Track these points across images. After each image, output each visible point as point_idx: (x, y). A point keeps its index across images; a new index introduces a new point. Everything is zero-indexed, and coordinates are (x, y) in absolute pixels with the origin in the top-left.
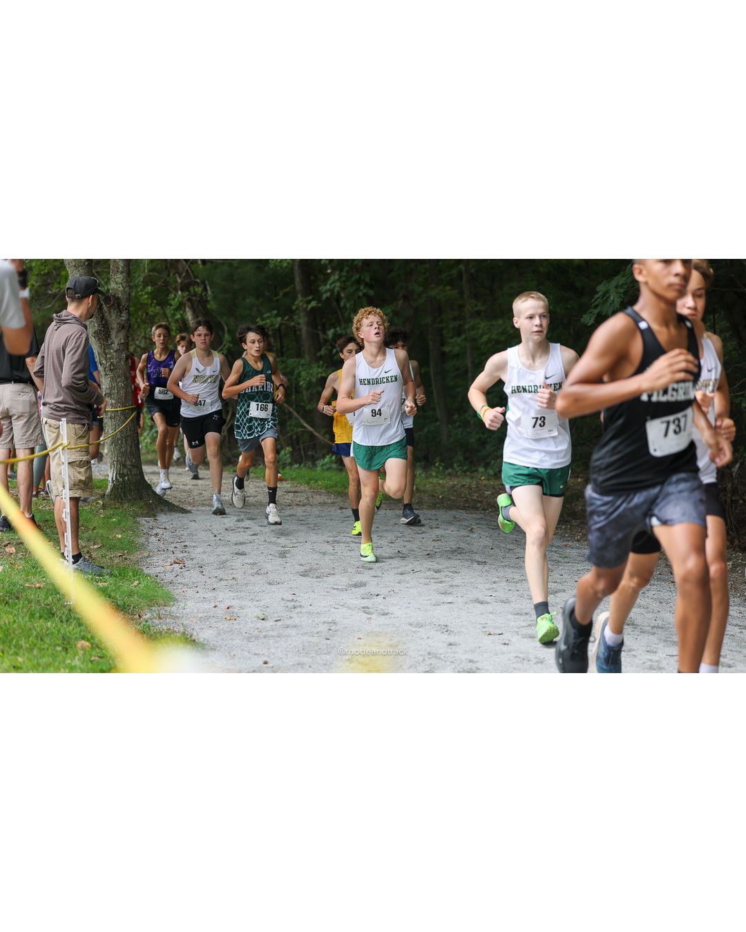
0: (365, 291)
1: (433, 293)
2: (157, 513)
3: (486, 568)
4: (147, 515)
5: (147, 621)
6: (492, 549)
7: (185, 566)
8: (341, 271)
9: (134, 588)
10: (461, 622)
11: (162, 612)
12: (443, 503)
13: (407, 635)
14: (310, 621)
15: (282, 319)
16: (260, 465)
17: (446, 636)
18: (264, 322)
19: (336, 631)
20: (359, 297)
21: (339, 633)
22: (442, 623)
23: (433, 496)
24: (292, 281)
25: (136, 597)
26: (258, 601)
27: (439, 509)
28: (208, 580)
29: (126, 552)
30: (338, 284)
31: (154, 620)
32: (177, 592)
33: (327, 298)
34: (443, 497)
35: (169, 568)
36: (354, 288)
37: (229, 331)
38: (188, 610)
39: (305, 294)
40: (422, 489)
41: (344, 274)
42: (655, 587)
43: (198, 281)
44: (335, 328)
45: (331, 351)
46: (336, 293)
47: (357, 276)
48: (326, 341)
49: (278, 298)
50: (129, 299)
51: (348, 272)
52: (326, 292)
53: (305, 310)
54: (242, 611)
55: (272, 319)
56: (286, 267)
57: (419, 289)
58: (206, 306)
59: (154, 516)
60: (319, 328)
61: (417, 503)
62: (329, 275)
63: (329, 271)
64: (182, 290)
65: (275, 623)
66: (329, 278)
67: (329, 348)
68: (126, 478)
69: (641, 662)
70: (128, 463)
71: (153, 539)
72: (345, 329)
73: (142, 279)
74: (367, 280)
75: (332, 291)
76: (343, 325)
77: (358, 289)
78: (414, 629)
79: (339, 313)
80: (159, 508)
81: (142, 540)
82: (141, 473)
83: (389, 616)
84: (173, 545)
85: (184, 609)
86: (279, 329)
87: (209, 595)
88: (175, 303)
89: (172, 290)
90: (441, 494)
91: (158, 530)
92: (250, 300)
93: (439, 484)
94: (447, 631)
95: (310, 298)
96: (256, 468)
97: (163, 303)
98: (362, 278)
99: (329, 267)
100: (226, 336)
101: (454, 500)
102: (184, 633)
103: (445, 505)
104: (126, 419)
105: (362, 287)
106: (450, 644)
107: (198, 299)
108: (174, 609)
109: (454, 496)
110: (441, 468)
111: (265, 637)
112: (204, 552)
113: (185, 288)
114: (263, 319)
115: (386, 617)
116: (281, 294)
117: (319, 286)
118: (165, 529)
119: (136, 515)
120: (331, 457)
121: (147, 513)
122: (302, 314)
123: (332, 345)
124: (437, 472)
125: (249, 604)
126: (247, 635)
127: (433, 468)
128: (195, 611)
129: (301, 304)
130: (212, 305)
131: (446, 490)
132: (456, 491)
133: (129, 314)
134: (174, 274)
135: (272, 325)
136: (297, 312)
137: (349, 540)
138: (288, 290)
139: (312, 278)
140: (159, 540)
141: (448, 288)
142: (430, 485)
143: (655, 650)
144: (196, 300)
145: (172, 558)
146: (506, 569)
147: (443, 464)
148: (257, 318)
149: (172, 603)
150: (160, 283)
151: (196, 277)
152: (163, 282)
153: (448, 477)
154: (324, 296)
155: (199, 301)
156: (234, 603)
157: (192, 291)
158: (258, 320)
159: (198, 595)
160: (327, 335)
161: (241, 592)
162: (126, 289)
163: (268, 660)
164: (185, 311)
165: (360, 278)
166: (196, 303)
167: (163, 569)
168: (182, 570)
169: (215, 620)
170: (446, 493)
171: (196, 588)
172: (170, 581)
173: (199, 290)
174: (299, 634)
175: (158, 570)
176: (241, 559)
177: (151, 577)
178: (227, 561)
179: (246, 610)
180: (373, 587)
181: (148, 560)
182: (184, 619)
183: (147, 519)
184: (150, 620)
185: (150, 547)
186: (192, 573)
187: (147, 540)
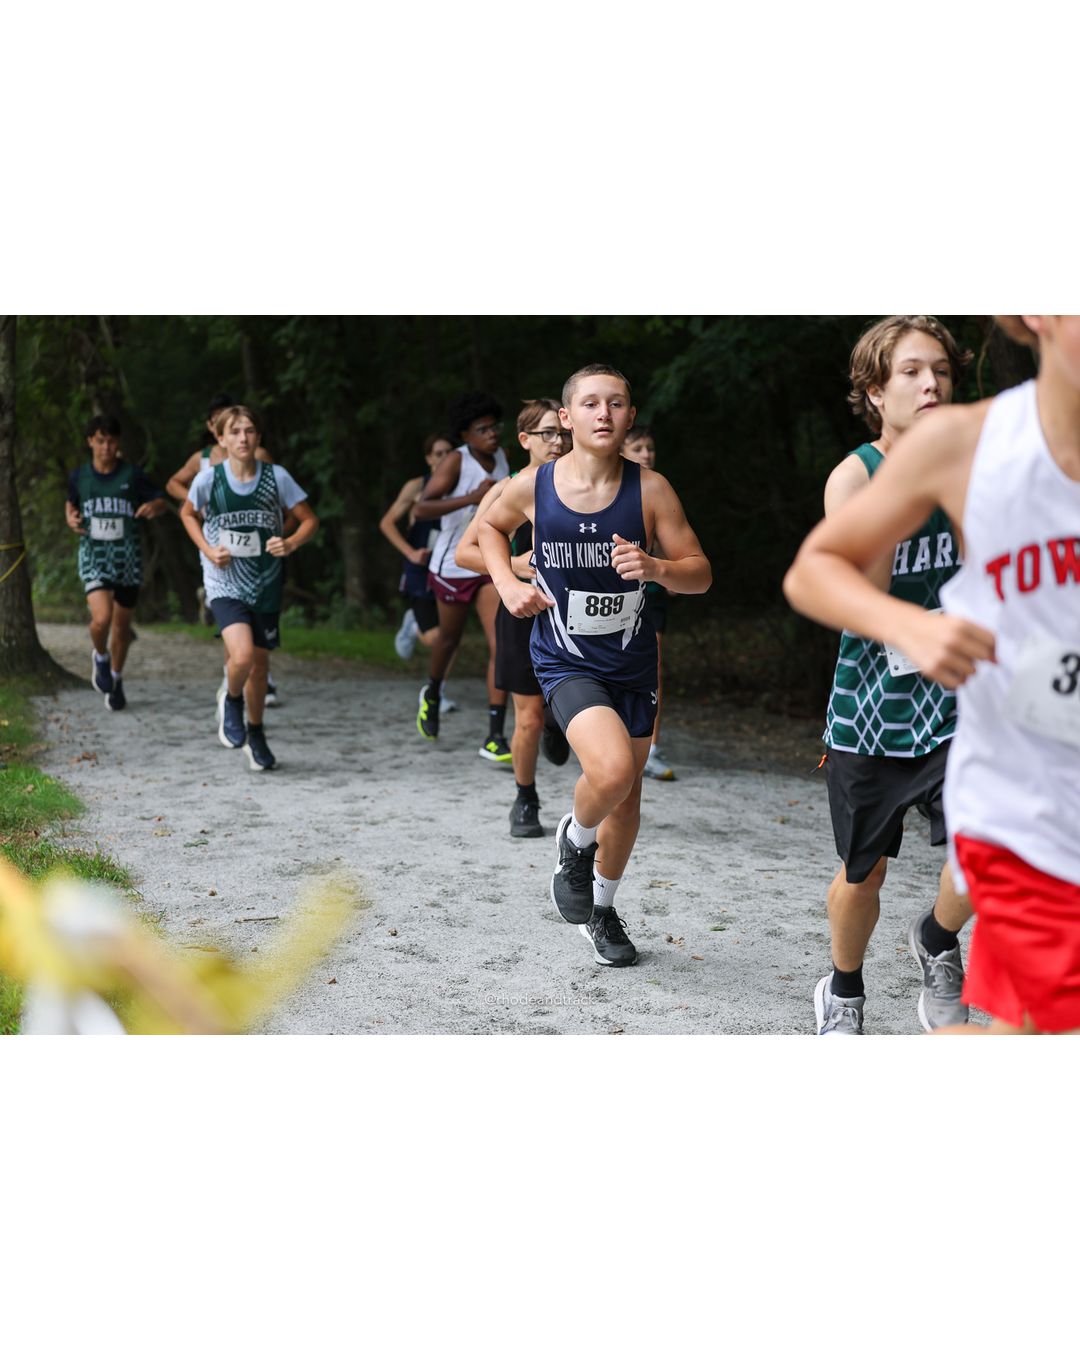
0: (339, 382)
1: (433, 384)
2: (58, 690)
4: (45, 693)
5: (47, 840)
8: (307, 354)
9: (27, 795)
10: (479, 831)
11: (68, 827)
13: (406, 851)
14: (273, 835)
17: (459, 851)
19: (308, 848)
20: (332, 390)
21: (313, 851)
22: (453, 834)
24: (239, 367)
25: (30, 807)
26: (200, 809)
28: (131, 782)
29: (15, 745)
30: (301, 375)
31: (56, 839)
32: (88, 798)
33: (288, 392)
35: (76, 765)
36: (326, 377)
37: (153, 438)
38: (104, 824)
39: (258, 387)
41: (311, 358)
42: (737, 778)
43: (110, 369)
44: (300, 432)
46: (300, 387)
47: (327, 362)
50: (14, 396)
51: (316, 355)
52: (286, 383)
54: (178, 823)
56: (230, 350)
57: (413, 379)
58: (121, 404)
59: (54, 694)
62: (291, 360)
63: (290, 355)
64: (87, 383)
65: (225, 839)
66: (290, 365)
68: (14, 643)
69: (722, 880)
70: (16, 622)
71: (53, 726)
72: (313, 433)
73: (30, 367)
74: (343, 366)
75: (293, 382)
76: (310, 428)
77: (330, 380)
78: (415, 843)
79: (305, 412)
80: (59, 685)
81: (38, 727)
82: (34, 635)
83: (380, 826)
84: (83, 734)
85: (98, 822)
87: (132, 802)
88: (77, 399)
89: (74, 383)
91: (60, 715)
92: (180, 396)
94: (460, 844)
95: (265, 391)
97: (62, 401)
98: (336, 364)
100: (150, 447)
102: (99, 855)
104: (13, 560)
105: (335, 377)
106: (465, 863)
107: (111, 394)
108: (84, 822)
111: (211, 858)
112: (125, 743)
113: (91, 379)
115: (376, 827)
117: (276, 375)
118: (69, 711)
119: (28, 694)
121: (44, 690)
125: (188, 813)
126: (186, 856)
128: (114, 825)
130: (129, 403)
133: (15, 416)
134: (76, 362)
138: (234, 380)
139: (268, 364)
140: (61, 728)
143: (739, 863)
144: (107, 396)
145: (80, 752)
149: (81, 815)
150: (56, 374)
151: (107, 365)
152: (61, 372)
154: (285, 388)
155: (112, 397)
156: (168, 812)
157: (102, 384)
159: (116, 802)
161: (176, 797)
162: (11, 382)
163: (216, 890)
165: (333, 363)
166: (107, 399)
167: (68, 767)
168: (95, 769)
169: (141, 836)
171: (115, 794)
172: (78, 783)
173: (111, 382)
174: (257, 853)
175: (60, 769)
176: (176, 751)
177: (51, 780)
178: (155, 755)
179: (183, 822)
180: (358, 786)
181: (47, 756)
182: (98, 836)
183: (44, 698)
184: (50, 840)
185: (50, 737)
186: (108, 771)
187: (45, 727)
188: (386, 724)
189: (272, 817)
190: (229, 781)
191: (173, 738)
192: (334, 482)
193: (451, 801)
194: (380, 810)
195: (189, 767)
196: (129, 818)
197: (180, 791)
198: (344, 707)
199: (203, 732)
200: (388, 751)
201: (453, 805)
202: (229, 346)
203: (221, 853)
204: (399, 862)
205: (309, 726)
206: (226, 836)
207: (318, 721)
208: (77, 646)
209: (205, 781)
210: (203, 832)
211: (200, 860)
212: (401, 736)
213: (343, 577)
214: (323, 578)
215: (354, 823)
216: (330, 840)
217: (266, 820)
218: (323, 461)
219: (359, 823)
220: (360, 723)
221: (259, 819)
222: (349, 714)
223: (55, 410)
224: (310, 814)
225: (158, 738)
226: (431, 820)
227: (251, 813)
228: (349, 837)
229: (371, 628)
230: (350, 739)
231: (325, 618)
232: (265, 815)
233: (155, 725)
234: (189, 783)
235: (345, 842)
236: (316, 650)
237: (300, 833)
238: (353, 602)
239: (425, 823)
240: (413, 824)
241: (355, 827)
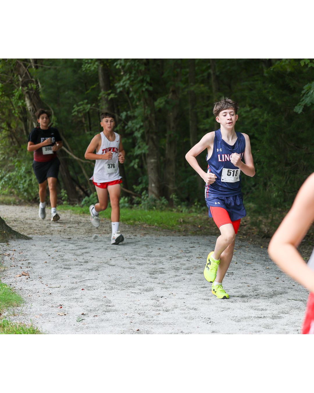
0: (147, 87)
1: (192, 89)
2: (9, 239)
3: (233, 277)
5: (6, 318)
6: (236, 263)
7: (29, 278)
8: (131, 73)
10: (219, 315)
11: (16, 311)
12: (201, 231)
14: (118, 316)
15: (91, 106)
16: (76, 204)
17: (210, 326)
18: (79, 108)
20: (143, 91)
22: (207, 317)
23: (194, 226)
24: (97, 79)
26: (81, 302)
27: (199, 235)
28: (46, 287)
30: (128, 82)
31: (10, 317)
32: (26, 296)
33: (121, 92)
34: (201, 227)
35: (19, 279)
36: (139, 85)
37: (55, 114)
38: (33, 310)
39: (106, 89)
40: (187, 221)
41: (133, 75)
43: (34, 80)
44: (127, 111)
45: (124, 127)
46: (127, 89)
47: (140, 78)
48: (120, 120)
49: (88, 92)
51: (135, 74)
52: (120, 87)
53: (107, 100)
54: (70, 309)
55: (84, 106)
56: (94, 71)
57: (182, 86)
58: (39, 96)
59: (7, 242)
60: (116, 111)
61: (184, 231)
62: (122, 76)
63: (122, 73)
64: (23, 86)
65: (94, 318)
66: (122, 78)
67: (123, 125)
71: (7, 258)
72: (133, 112)
74: (148, 80)
75: (123, 86)
76: (132, 110)
77: (142, 86)
78: (188, 321)
79: (129, 102)
80: (10, 237)
83: (170, 312)
84: (21, 262)
85: (31, 308)
86: (88, 112)
87: (47, 298)
88: (17, 94)
89: (16, 86)
90: (200, 224)
91: (10, 252)
92: (68, 93)
93: (198, 217)
94: (210, 322)
95: (110, 91)
96: (74, 206)
97: (10, 95)
98: (145, 78)
99: (122, 71)
101: (208, 229)
102: (32, 326)
103: (203, 232)
105: (145, 85)
107: (34, 92)
108: (24, 308)
109: (208, 226)
110: (199, 206)
111: (87, 328)
112: (42, 267)
113: (25, 84)
114: (78, 106)
115: (168, 312)
116: (90, 90)
117: (115, 83)
118: (15, 251)
120: (125, 199)
121: (2, 240)
122: (104, 102)
123: (124, 122)
124: (196, 209)
125: (75, 304)
126: (75, 327)
127: (193, 206)
128: (39, 310)
129: (104, 96)
130: (42, 96)
131: (203, 221)
132: (209, 222)
134: (17, 76)
135: (84, 110)
136: (101, 101)
137: (141, 258)
138: (94, 86)
139: (111, 78)
140: (11, 259)
141: (202, 85)
142: (192, 218)
144: (32, 93)
145: (21, 272)
146: (247, 277)
147: (200, 203)
148: (73, 105)
149: (22, 304)
150: (7, 81)
151: (32, 77)
152: (10, 81)
153: (203, 212)
154: (119, 90)
155: (34, 94)
156: (66, 304)
157: (30, 87)
158: (75, 106)
159: (39, 298)
160: (121, 117)
161: (69, 295)
164: (25, 101)
165: (143, 78)
166: (33, 95)
167: (15, 279)
168: (28, 280)
169: (52, 316)
170: (203, 224)
171: (38, 293)
172: (20, 288)
173: (34, 86)
174: (110, 326)
175: (11, 280)
176: (68, 272)
177: (6, 286)
178: (58, 273)
179: (73, 309)
180: (158, 291)
181: (4, 273)
182: (31, 316)
183: (2, 244)
184: (8, 317)
185: (5, 264)
186: (34, 282)
187: (3, 258)
188: (171, 259)
189: (117, 307)
190: (94, 287)
191: (66, 265)
192: (143, 136)
193: (205, 299)
194: (170, 303)
195: (75, 280)
196: (46, 306)
197: (71, 292)
198: (150, 250)
199: (81, 262)
200: (173, 273)
201: (206, 301)
202: (93, 69)
203: (92, 325)
204: (180, 331)
205: (133, 259)
206: (94, 316)
207: (137, 257)
208: (17, 217)
209: (83, 287)
210: (83, 314)
211: (82, 328)
212: (178, 265)
213: (147, 184)
214: (138, 184)
215: (157, 310)
216: (146, 319)
217: (113, 308)
218: (138, 126)
219: (159, 310)
220: (158, 258)
221: (110, 308)
222: (152, 254)
223: (6, 99)
224: (136, 306)
225: (59, 265)
226: (195, 309)
227: (107, 304)
228: (155, 318)
229: (161, 210)
230: (154, 266)
231: (138, 203)
232: (113, 306)
233: (58, 258)
234: (76, 288)
235: (153, 320)
236: (135, 220)
237: (131, 315)
238: (152, 196)
239: (192, 311)
240: (186, 312)
241: (158, 312)
